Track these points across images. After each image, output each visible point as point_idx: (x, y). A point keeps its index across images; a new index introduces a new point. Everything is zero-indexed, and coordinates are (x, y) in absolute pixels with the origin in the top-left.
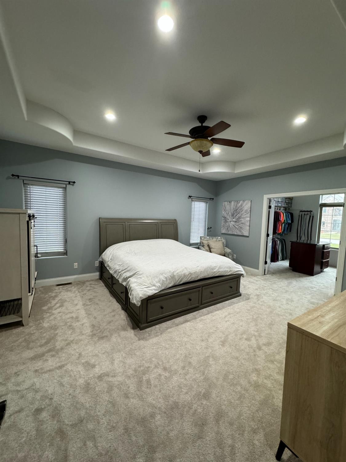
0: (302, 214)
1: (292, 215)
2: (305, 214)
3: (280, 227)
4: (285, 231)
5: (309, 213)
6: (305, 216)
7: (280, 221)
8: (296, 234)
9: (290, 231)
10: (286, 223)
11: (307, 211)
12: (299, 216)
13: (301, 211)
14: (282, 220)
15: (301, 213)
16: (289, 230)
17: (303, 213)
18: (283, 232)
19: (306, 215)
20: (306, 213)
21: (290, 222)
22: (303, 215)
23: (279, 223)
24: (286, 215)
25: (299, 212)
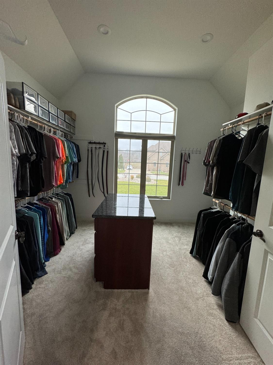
0: (92, 148)
1: (77, 147)
2: (96, 148)
3: (60, 172)
4: (69, 179)
5: (102, 146)
6: (97, 151)
7: (58, 158)
8: (86, 181)
9: (77, 177)
10: (71, 163)
11: (99, 143)
12: (88, 150)
13: (90, 143)
14: (63, 156)
15: (90, 146)
16: (75, 175)
17: (94, 146)
18: (66, 181)
19: (98, 149)
20: (98, 146)
21: (76, 160)
22: (94, 149)
23: (56, 164)
24: (68, 146)
25: (87, 144)
